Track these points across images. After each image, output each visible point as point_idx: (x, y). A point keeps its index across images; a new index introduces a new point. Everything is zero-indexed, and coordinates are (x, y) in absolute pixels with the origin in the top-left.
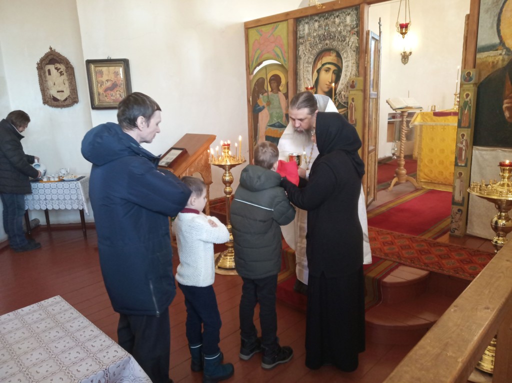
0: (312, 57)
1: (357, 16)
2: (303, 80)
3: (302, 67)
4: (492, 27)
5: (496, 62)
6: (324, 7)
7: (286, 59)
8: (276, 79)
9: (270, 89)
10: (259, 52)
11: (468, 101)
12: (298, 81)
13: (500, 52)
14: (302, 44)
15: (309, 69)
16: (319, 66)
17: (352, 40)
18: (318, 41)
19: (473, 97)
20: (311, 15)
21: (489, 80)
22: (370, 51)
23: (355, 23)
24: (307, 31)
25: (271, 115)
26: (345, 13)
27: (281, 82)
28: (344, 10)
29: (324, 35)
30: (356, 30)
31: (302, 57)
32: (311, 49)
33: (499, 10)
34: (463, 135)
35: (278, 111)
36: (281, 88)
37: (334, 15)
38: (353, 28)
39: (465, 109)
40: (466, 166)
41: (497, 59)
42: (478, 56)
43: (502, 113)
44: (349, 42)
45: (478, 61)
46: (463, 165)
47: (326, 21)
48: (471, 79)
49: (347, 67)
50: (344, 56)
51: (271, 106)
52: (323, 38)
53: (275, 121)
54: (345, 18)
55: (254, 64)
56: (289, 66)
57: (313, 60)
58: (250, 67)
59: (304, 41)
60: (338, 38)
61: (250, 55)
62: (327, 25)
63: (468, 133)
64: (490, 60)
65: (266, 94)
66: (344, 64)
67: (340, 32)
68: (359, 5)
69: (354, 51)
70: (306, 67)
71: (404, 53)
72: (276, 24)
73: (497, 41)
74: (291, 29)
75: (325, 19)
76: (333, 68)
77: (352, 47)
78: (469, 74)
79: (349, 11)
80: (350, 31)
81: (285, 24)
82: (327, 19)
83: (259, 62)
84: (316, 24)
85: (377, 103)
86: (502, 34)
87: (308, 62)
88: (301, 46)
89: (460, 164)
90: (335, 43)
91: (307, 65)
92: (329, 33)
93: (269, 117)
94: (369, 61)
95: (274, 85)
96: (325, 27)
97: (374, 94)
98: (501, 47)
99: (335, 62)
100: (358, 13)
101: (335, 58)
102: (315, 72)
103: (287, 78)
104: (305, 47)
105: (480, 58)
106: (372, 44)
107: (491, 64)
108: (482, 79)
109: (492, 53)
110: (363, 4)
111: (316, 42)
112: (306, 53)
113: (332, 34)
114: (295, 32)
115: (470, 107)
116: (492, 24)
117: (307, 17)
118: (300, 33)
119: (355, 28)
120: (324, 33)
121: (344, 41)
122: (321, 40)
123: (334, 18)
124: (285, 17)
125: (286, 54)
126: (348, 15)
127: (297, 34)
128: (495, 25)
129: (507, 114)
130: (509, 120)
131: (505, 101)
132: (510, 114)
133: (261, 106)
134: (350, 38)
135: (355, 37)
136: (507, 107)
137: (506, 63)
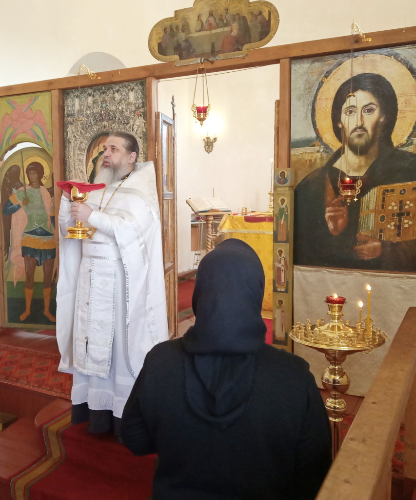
0: (86, 142)
1: (142, 92)
2: (73, 172)
3: (72, 154)
4: (306, 117)
5: (313, 161)
6: (99, 78)
7: (50, 143)
8: (36, 168)
9: (27, 182)
10: (10, 131)
11: (284, 208)
12: (67, 173)
13: (317, 148)
14: (72, 124)
15: (82, 157)
16: (95, 154)
17: (137, 123)
18: (92, 121)
19: (289, 203)
20: (82, 87)
21: (306, 182)
22: (162, 139)
23: (140, 101)
24: (77, 107)
25: (30, 218)
26: (127, 87)
27: (43, 173)
28: (126, 84)
29: (101, 115)
30: (142, 110)
31: (72, 141)
32: (83, 131)
33: (313, 98)
34: (280, 252)
35: (40, 212)
36: (43, 181)
37: (112, 89)
38: (138, 108)
39: (281, 218)
40: (286, 291)
41: (314, 156)
42: (293, 152)
43: (325, 224)
44: (133, 125)
45: (293, 159)
46: (283, 290)
47: (103, 96)
48: (285, 181)
51: (29, 205)
52: (99, 118)
53: (36, 226)
54: (128, 94)
55: (5, 147)
56: (55, 151)
57: (87, 147)
59: (73, 121)
60: (119, 119)
62: (104, 101)
63: (286, 249)
64: (307, 157)
65: (22, 188)
67: (122, 112)
68: (145, 78)
69: (141, 138)
70: (78, 154)
71: (208, 138)
72: (35, 94)
73: (313, 135)
74: (56, 103)
75: (101, 94)
77: (138, 132)
78: (283, 174)
79: (132, 85)
80: (134, 112)
81: (47, 95)
82: (104, 94)
83: (11, 144)
84: (90, 99)
85: (174, 205)
86: (318, 127)
87: (80, 149)
88: (70, 126)
89: (279, 290)
91: (79, 152)
92: (107, 112)
93: (27, 220)
94: (160, 152)
95: (34, 176)
96: (102, 103)
97: (170, 194)
98: (317, 143)
100: (143, 89)
102: (90, 163)
103: (51, 168)
104: (76, 128)
105: (295, 155)
106: (164, 130)
107: (308, 161)
108: (299, 181)
109: (308, 149)
110: (150, 78)
111: (90, 123)
112: (77, 137)
113: (111, 114)
114: (62, 108)
115: (287, 216)
116: (307, 114)
117: (76, 88)
118: (68, 109)
119: (140, 108)
120: (101, 111)
121: (127, 124)
122: (97, 121)
123: (114, 93)
124: (47, 86)
125: (49, 136)
126: (132, 91)
127: (63, 110)
128: (310, 116)
129: (331, 225)
130: (334, 233)
131: (328, 209)
132: (334, 226)
133: (15, 204)
134: (135, 121)
135: (141, 119)
136: (330, 217)
137: (325, 162)
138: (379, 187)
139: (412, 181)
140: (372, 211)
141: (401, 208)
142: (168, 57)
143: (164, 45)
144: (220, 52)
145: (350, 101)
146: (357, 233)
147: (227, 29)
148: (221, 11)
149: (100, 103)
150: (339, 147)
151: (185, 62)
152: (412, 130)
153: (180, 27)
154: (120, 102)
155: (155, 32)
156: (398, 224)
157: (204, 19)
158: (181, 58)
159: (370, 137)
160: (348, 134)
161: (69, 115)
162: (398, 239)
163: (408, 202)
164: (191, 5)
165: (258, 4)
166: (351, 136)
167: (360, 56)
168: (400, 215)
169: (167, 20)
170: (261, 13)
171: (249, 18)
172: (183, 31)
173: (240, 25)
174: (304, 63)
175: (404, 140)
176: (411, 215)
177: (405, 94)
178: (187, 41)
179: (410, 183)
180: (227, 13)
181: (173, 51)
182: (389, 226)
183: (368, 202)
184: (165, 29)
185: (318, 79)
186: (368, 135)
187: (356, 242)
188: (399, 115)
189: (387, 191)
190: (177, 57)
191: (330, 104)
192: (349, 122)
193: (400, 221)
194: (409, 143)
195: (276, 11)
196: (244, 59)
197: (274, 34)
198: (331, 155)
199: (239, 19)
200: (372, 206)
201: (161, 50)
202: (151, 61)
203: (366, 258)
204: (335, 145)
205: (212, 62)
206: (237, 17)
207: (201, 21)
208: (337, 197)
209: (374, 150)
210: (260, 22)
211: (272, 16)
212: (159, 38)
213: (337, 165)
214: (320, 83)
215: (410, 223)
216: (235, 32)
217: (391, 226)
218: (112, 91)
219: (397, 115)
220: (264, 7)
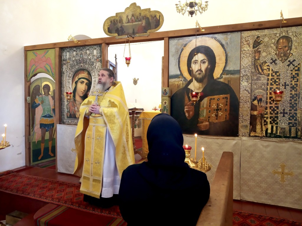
0: (72, 73)
2: (65, 88)
3: (65, 79)
4: (176, 65)
5: (179, 85)
6: (79, 43)
7: (54, 74)
8: (47, 87)
9: (43, 93)
10: (34, 67)
11: (166, 106)
12: (62, 88)
13: (181, 79)
14: (65, 64)
15: (70, 80)
16: (76, 79)
18: (76, 64)
20: (71, 47)
23: (99, 54)
24: (68, 57)
25: (44, 110)
26: (93, 48)
27: (50, 89)
28: (93, 46)
29: (80, 60)
30: (100, 59)
33: (179, 56)
35: (48, 107)
36: (50, 93)
37: (85, 48)
38: (98, 58)
41: (180, 83)
42: (170, 80)
43: (184, 114)
44: (96, 66)
45: (170, 84)
47: (81, 51)
48: (167, 94)
49: (95, 82)
50: (93, 74)
51: (44, 104)
52: (79, 62)
53: (46, 113)
54: (93, 51)
55: (31, 75)
56: (56, 78)
57: (72, 76)
58: (28, 77)
60: (89, 63)
61: (28, 68)
62: (81, 54)
64: (176, 83)
65: (41, 96)
66: (93, 80)
67: (90, 59)
68: (101, 44)
72: (47, 50)
73: (179, 73)
74: (57, 54)
76: (86, 81)
77: (98, 69)
78: (165, 90)
79: (95, 47)
80: (96, 59)
81: (53, 50)
82: (81, 50)
83: (34, 73)
84: (75, 53)
86: (181, 69)
87: (69, 76)
88: (64, 65)
90: (87, 66)
91: (68, 78)
92: (83, 59)
93: (42, 111)
95: (46, 91)
96: (80, 55)
98: (181, 77)
99: (87, 78)
100: (101, 49)
101: (87, 75)
102: (74, 84)
105: (171, 82)
107: (177, 85)
109: (177, 79)
110: (104, 44)
111: (74, 64)
112: (68, 71)
113: (85, 60)
115: (167, 110)
117: (67, 47)
118: (64, 57)
119: (99, 58)
120: (80, 59)
121: (93, 65)
122: (78, 63)
123: (86, 50)
124: (53, 46)
125: (53, 70)
126: (95, 49)
127: (61, 58)
128: (177, 64)
129: (187, 115)
130: (188, 118)
131: (186, 107)
132: (188, 115)
133: (37, 103)
134: (96, 64)
135: (100, 63)
136: (186, 111)
137: (184, 85)
138: (208, 97)
139: (222, 95)
140: (205, 108)
141: (218, 107)
142: (112, 34)
143: (110, 29)
144: (137, 33)
145: (196, 58)
146: (198, 118)
147: (140, 23)
148: (138, 14)
149: (79, 55)
150: (190, 79)
151: (120, 37)
152: (222, 72)
153: (118, 21)
154: (89, 55)
155: (106, 22)
156: (216, 114)
157: (130, 17)
158: (119, 35)
159: (204, 75)
160: (194, 73)
161: (64, 60)
162: (217, 121)
163: (221, 104)
164: (124, 11)
165: (154, 12)
166: (196, 74)
167: (200, 37)
168: (217, 110)
169: (112, 17)
170: (155, 16)
171: (150, 18)
172: (120, 23)
173: (146, 21)
174: (175, 40)
175: (219, 76)
176: (222, 110)
177: (219, 56)
178: (121, 27)
179: (221, 96)
180: (140, 15)
181: (115, 32)
182: (212, 115)
183: (203, 104)
184: (111, 21)
185: (181, 48)
186: (203, 74)
187: (198, 122)
188: (217, 65)
189: (212, 99)
190: (116, 34)
191: (186, 59)
192: (195, 67)
193: (217, 113)
194: (221, 77)
195: (163, 16)
196: (148, 37)
197: (162, 26)
198: (187, 82)
199: (146, 18)
200: (205, 106)
201: (109, 31)
202: (105, 36)
203: (203, 130)
204: (189, 78)
205: (133, 38)
206: (145, 17)
207: (128, 18)
208: (189, 102)
209: (206, 80)
210: (155, 20)
211: (160, 18)
212: (108, 25)
213: (189, 87)
214: (182, 49)
215: (222, 113)
216: (144, 24)
217: (213, 115)
218: (85, 49)
219: (215, 65)
220: (157, 13)
